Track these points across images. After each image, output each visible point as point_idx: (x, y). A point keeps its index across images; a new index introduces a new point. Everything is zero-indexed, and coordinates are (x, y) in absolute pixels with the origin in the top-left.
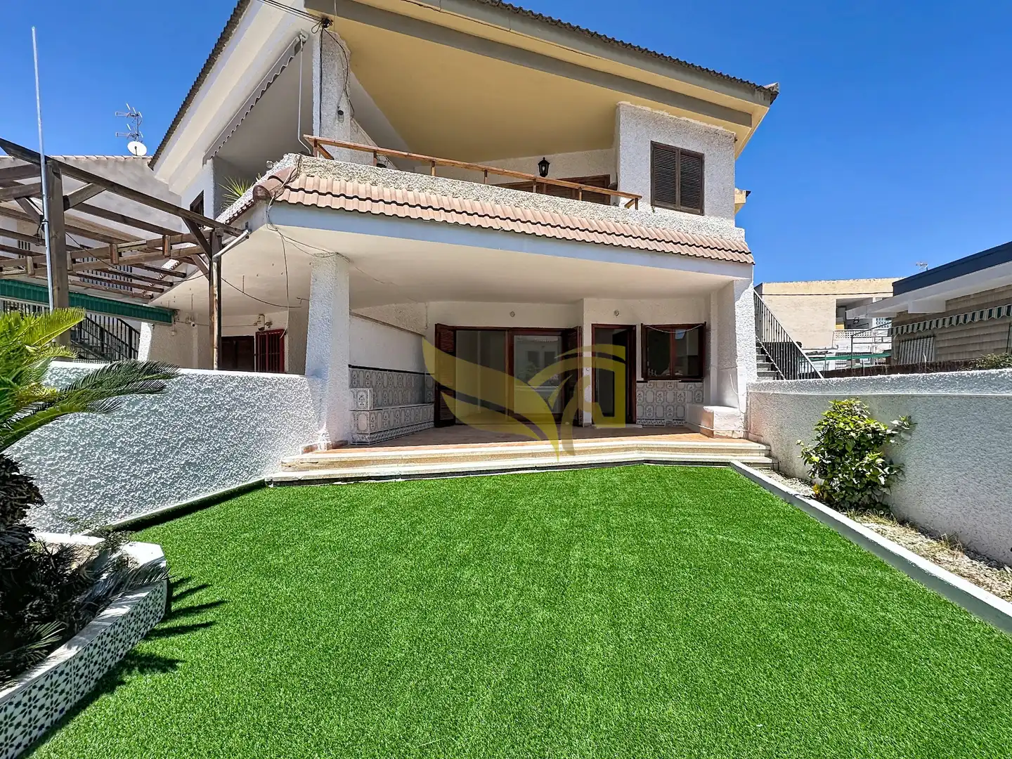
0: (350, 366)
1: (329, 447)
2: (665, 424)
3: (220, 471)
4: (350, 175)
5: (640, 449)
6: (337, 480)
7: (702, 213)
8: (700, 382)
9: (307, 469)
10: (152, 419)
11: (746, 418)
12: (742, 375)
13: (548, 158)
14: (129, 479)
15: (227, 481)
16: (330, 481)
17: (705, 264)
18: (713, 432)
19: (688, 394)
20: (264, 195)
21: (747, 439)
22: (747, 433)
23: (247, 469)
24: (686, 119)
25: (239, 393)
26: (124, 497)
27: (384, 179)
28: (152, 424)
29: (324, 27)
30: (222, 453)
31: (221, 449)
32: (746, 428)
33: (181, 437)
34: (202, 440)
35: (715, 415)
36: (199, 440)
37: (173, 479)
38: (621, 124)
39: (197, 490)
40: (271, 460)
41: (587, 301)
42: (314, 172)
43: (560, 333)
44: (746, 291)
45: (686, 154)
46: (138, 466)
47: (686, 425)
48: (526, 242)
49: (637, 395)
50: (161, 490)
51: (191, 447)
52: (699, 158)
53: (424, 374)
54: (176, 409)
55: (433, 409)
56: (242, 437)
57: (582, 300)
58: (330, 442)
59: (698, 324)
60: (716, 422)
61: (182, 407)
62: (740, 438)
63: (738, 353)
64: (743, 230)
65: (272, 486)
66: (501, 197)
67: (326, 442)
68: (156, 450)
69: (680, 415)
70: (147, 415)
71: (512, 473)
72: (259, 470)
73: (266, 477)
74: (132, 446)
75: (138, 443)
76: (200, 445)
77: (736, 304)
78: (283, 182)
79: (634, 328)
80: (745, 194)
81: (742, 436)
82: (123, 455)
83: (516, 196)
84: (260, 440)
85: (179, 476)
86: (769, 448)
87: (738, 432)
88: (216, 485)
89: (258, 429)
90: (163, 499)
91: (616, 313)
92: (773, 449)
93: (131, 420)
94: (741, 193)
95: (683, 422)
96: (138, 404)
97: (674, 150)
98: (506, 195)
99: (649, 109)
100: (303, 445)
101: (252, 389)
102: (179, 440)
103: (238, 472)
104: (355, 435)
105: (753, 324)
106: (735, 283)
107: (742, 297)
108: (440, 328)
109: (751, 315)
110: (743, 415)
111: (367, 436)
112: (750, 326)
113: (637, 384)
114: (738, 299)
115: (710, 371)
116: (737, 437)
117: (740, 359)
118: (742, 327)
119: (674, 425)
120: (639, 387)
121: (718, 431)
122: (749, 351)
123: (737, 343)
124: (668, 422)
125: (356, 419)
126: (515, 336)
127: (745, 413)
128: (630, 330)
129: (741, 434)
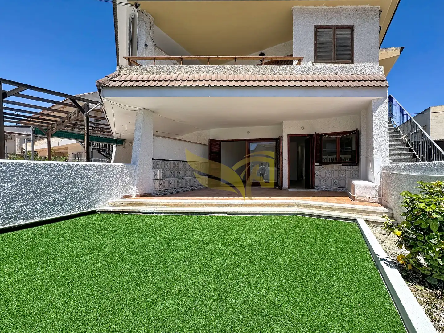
0: (152, 159)
1: (137, 196)
3: (68, 206)
4: (142, 71)
5: (298, 205)
6: (126, 212)
7: (352, 62)
9: (118, 206)
10: (24, 183)
11: (380, 189)
12: (377, 161)
13: (264, 51)
14: (9, 209)
15: (72, 210)
16: (123, 212)
17: (347, 91)
18: (354, 197)
19: (348, 173)
20: (98, 84)
21: (381, 203)
22: (381, 199)
23: (86, 205)
24: (340, 6)
25: (81, 171)
26: (5, 217)
27: (157, 70)
28: (24, 185)
29: (137, 8)
30: (69, 198)
31: (68, 196)
32: (380, 196)
33: (42, 191)
34: (56, 192)
35: (356, 186)
36: (54, 192)
37: (37, 209)
38: (294, 20)
39: (53, 214)
40: (101, 201)
41: (284, 123)
42: (127, 72)
44: (382, 105)
45: (340, 28)
46: (15, 203)
47: (346, 191)
48: (225, 91)
50: (29, 213)
51: (49, 195)
52: (350, 29)
54: (40, 178)
56: (83, 191)
57: (282, 122)
58: (139, 194)
60: (357, 191)
61: (44, 178)
62: (375, 202)
63: (375, 147)
64: (383, 67)
65: (99, 213)
66: (216, 70)
67: (136, 194)
68: (26, 196)
70: (20, 181)
71: (212, 215)
72: (93, 205)
73: (96, 209)
74: (11, 195)
75: (14, 193)
76: (55, 194)
77: (374, 114)
78: (109, 78)
80: (399, 50)
82: (5, 199)
83: (224, 69)
84: (95, 192)
85: (41, 208)
86: (391, 212)
87: (373, 199)
88: (65, 212)
89: (93, 187)
90: (30, 217)
91: (302, 128)
92: (394, 213)
93: (11, 183)
94: (397, 49)
95: (345, 189)
96: (15, 177)
97: (331, 28)
98: (219, 69)
99: (312, 7)
100: (123, 195)
101: (89, 170)
102: (41, 192)
103: (79, 206)
104: (154, 191)
105: (387, 127)
106: (373, 101)
107: (378, 110)
108: (211, 141)
109: (385, 121)
110: (378, 187)
111: (158, 192)
112: (385, 128)
113: (316, 167)
114: (375, 111)
115: (360, 159)
116: (373, 202)
117: (376, 151)
118: (378, 129)
119: (338, 191)
120: (317, 168)
121: (358, 197)
122: (383, 145)
123: (374, 140)
124: (335, 189)
125: (154, 183)
126: (251, 143)
127: (379, 186)
128: (311, 137)
129: (376, 200)
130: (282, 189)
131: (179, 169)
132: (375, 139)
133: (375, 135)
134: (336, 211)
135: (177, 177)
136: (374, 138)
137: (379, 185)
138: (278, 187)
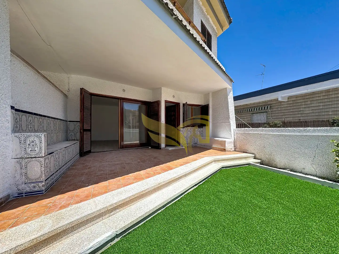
0: (12, 108)
5: (215, 161)
8: (202, 128)
12: (232, 125)
21: (235, 151)
22: (235, 149)
24: (209, 17)
32: (235, 147)
35: (226, 142)
38: (194, 4)
41: (163, 89)
44: (231, 93)
47: (198, 146)
52: (210, 37)
53: (67, 121)
57: (160, 88)
59: (202, 105)
62: (233, 151)
63: (230, 117)
69: (196, 142)
77: (228, 97)
86: (255, 155)
91: (174, 96)
92: (257, 156)
95: (197, 144)
97: (206, 28)
99: (201, 4)
104: (23, 186)
106: (227, 88)
108: (84, 91)
114: (229, 95)
117: (231, 119)
119: (194, 146)
121: (227, 149)
122: (233, 116)
124: (192, 145)
125: (24, 167)
126: (124, 103)
127: (234, 141)
128: (178, 104)
129: (233, 149)
130: (161, 149)
131: (44, 131)
138: (151, 147)
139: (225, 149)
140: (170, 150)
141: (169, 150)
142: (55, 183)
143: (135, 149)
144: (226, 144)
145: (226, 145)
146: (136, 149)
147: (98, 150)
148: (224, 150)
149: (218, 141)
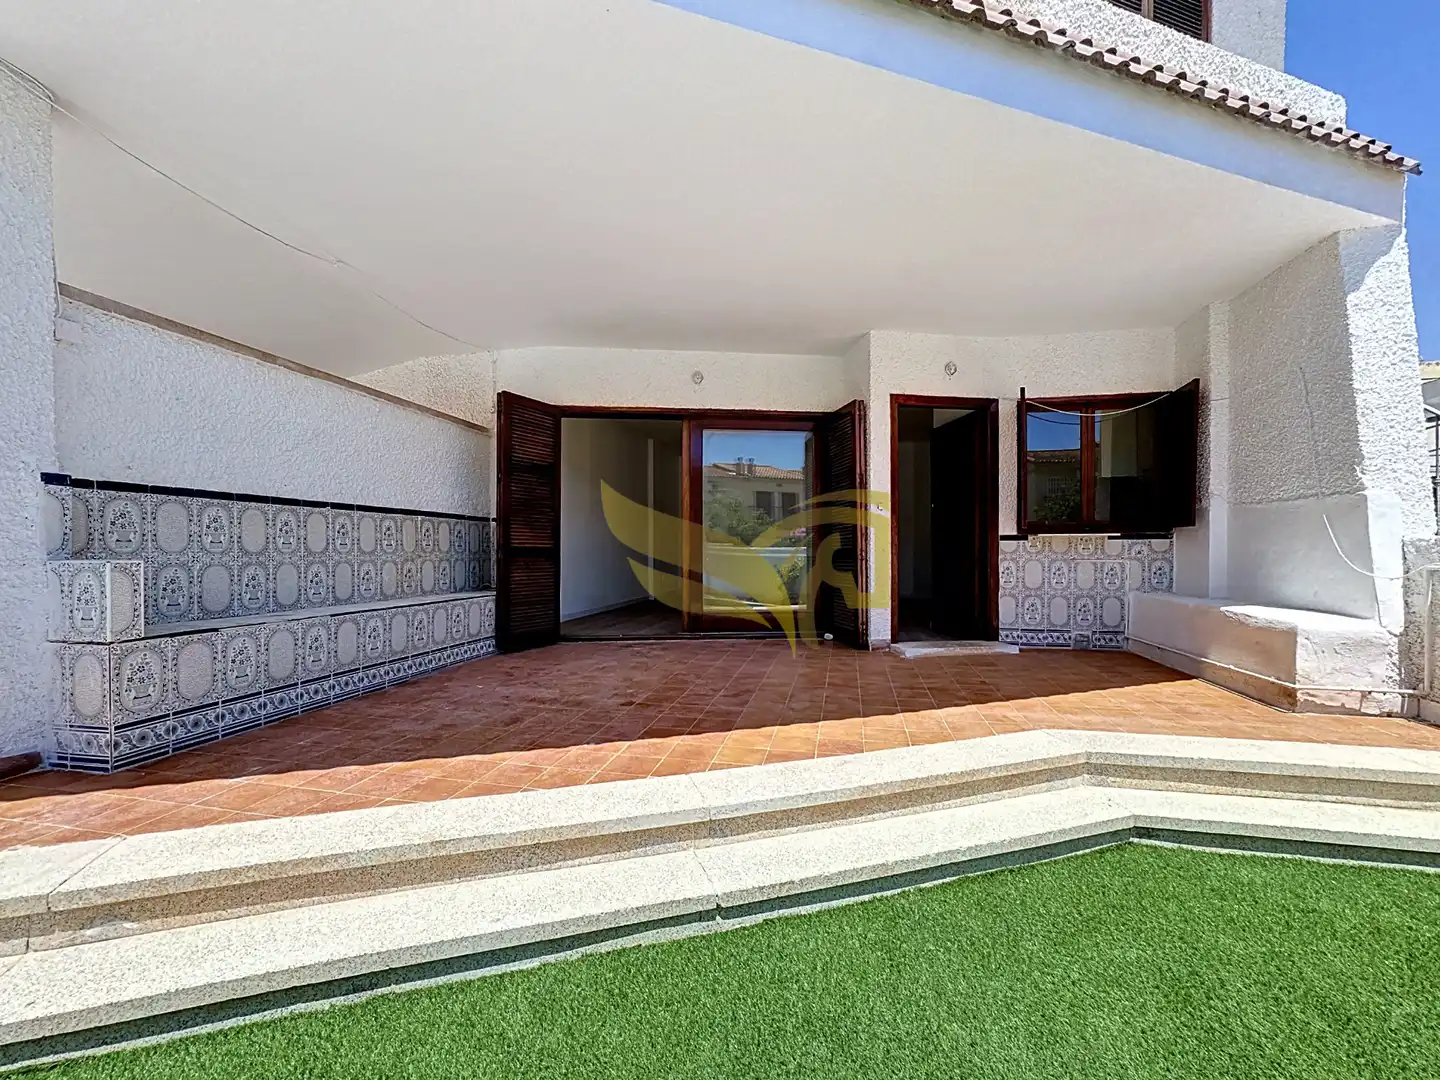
0: (49, 478)
2: (1071, 642)
5: (1100, 769)
8: (1165, 537)
11: (1406, 651)
12: (1382, 515)
19: (1133, 568)
21: (1417, 718)
22: (1415, 697)
35: (1300, 639)
41: (877, 338)
43: (811, 425)
44: (1383, 259)
47: (1129, 646)
49: (1001, 570)
55: (492, 605)
57: (865, 336)
60: (1304, 662)
62: (1390, 715)
63: (1366, 449)
69: (1111, 620)
77: (1351, 298)
79: (992, 409)
81: (1397, 709)
87: (1381, 697)
91: (950, 369)
95: (1120, 638)
104: (66, 735)
105: (1411, 358)
106: (1341, 237)
107: (1370, 280)
108: (510, 404)
109: (1403, 331)
110: (1396, 640)
111: (103, 738)
112: (1404, 366)
113: (1002, 544)
114: (1357, 285)
115: (1207, 510)
116: (1377, 712)
117: (1374, 468)
118: (1376, 367)
119: (1095, 646)
120: (1007, 550)
121: (1311, 692)
122: (1404, 442)
123: (1359, 418)
124: (1079, 638)
125: (69, 672)
126: (706, 433)
127: (1401, 635)
128: (983, 411)
129: (1394, 702)
130: (866, 647)
131: (310, 553)
132: (1366, 412)
133: (1363, 396)
134: (1328, 798)
135: (294, 606)
136: (1359, 411)
137: (1402, 629)
138: (831, 636)
139: (1290, 694)
140: (908, 655)
141: (908, 661)
142: (222, 741)
143: (751, 638)
144: (1299, 651)
145: (1301, 665)
146: (757, 638)
147: (603, 633)
148: (1285, 698)
149: (1240, 623)
